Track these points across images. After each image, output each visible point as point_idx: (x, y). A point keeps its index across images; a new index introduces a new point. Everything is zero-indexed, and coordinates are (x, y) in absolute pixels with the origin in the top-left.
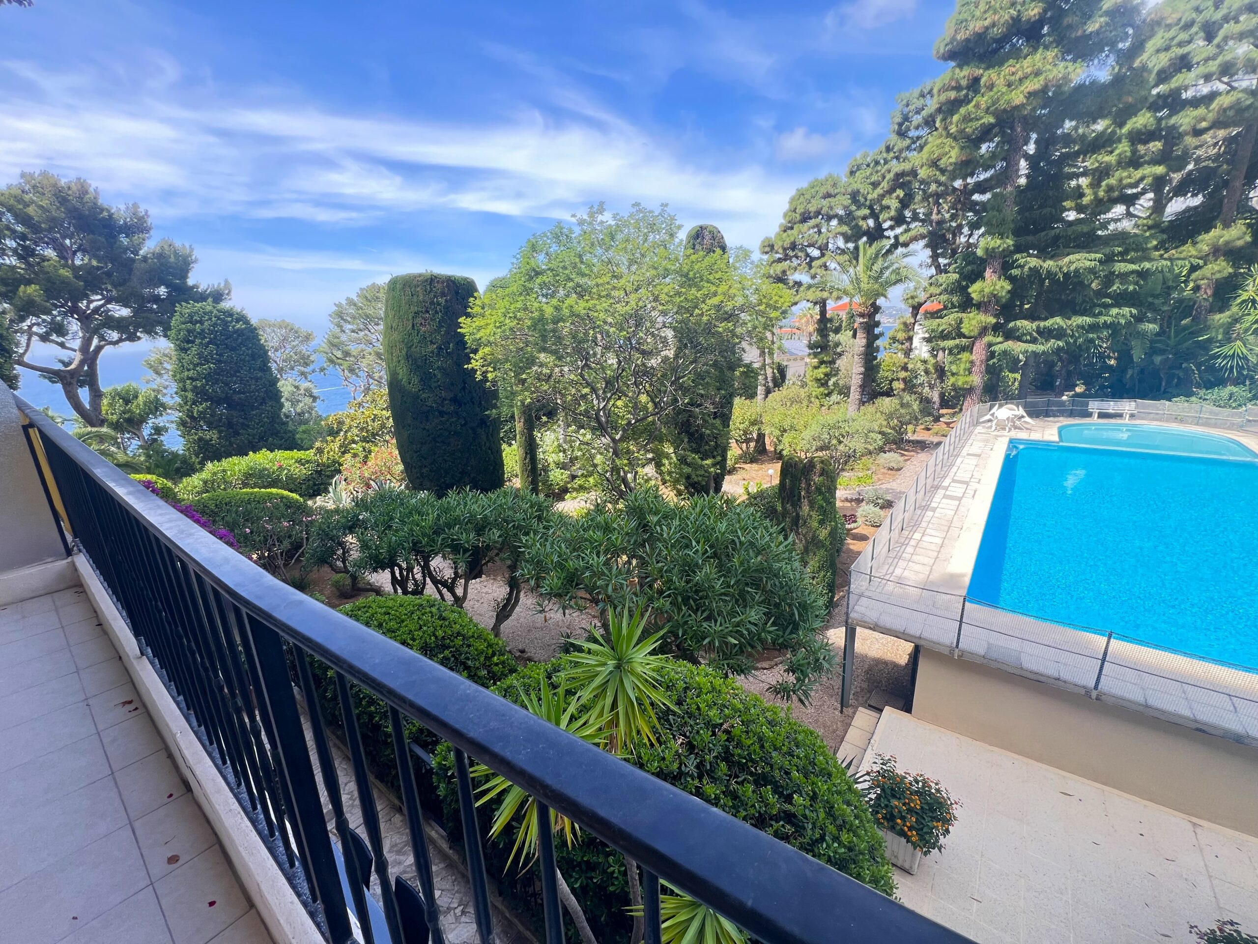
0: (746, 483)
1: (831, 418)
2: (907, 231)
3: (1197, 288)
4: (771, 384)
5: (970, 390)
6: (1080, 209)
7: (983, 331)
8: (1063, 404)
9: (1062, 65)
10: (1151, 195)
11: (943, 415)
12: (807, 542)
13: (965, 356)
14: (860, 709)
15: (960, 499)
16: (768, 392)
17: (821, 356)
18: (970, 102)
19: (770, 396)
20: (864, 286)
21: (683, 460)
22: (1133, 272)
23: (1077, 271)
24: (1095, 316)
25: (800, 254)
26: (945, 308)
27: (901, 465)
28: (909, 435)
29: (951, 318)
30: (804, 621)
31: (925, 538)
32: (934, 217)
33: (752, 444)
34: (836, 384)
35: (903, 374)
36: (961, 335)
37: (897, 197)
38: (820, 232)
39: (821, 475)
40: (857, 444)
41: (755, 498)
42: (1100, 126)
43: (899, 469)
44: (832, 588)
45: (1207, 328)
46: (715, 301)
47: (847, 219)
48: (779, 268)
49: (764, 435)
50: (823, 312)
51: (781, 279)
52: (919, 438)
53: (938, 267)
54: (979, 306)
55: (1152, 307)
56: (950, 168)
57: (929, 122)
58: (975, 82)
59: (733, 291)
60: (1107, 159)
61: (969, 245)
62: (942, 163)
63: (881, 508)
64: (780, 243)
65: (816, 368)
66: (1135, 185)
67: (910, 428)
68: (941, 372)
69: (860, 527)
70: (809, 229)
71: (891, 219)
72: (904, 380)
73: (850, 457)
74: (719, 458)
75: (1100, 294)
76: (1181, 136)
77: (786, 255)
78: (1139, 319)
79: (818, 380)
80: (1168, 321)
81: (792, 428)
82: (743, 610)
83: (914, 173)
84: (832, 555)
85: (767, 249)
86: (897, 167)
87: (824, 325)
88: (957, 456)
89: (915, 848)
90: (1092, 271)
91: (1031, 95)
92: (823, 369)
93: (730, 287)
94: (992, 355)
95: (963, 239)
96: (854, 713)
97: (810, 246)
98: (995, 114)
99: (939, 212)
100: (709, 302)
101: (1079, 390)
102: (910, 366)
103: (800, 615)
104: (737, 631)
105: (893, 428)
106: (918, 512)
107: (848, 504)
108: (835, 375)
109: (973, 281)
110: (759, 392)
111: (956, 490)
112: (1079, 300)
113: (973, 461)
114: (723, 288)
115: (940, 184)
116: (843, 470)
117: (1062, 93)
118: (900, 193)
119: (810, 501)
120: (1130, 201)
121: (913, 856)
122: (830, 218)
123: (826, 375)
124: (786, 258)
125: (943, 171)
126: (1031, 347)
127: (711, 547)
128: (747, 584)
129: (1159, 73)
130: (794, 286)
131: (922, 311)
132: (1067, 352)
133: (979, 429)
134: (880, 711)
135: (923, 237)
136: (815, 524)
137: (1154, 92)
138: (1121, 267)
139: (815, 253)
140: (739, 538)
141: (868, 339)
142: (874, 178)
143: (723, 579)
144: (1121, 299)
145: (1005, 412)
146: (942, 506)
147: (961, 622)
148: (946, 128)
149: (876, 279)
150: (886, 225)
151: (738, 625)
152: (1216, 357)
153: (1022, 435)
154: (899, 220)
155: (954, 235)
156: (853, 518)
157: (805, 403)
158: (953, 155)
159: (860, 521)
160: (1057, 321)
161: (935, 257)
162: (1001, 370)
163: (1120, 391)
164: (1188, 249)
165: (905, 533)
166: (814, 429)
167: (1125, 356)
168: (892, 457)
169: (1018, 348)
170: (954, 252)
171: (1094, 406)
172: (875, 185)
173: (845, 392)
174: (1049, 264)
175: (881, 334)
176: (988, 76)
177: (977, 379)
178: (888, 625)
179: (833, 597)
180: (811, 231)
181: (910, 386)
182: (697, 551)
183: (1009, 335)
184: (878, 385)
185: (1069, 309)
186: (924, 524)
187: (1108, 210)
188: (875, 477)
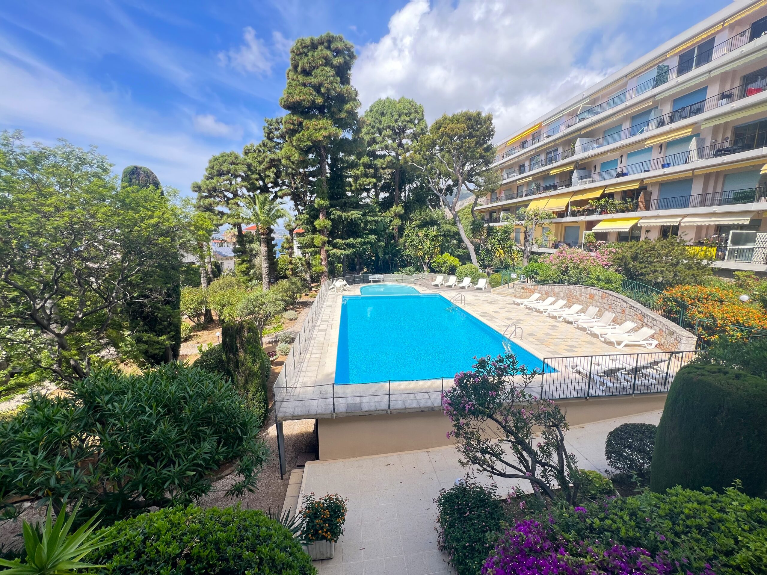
0: (199, 345)
1: (253, 295)
2: (281, 190)
3: (393, 229)
4: (211, 276)
5: (323, 273)
6: (352, 191)
7: (324, 244)
8: (360, 277)
9: (334, 128)
10: (373, 190)
11: (313, 287)
12: (246, 377)
13: (317, 256)
14: (293, 471)
15: (325, 330)
16: (209, 281)
17: (242, 257)
18: (300, 132)
19: (211, 283)
20: (261, 218)
21: (139, 340)
22: (373, 221)
23: (355, 218)
24: (364, 238)
25: (220, 195)
26: (305, 232)
27: (296, 316)
28: (299, 299)
29: (308, 237)
30: (246, 435)
31: (312, 356)
32: (293, 185)
33: (202, 318)
34: (254, 273)
35: (290, 266)
36: (314, 246)
37: (273, 172)
38: (231, 184)
39: (249, 332)
40: (269, 309)
41: (207, 356)
42: (353, 158)
43: (296, 319)
44: (266, 401)
45: (398, 245)
46: (153, 221)
47: (246, 178)
48: (207, 201)
49: (210, 310)
50: (240, 231)
51: (209, 209)
52: (304, 300)
53: (299, 210)
54: (320, 232)
55: (382, 236)
56: (296, 162)
57: (282, 136)
58: (300, 124)
59: (166, 215)
60: (357, 172)
61: (311, 202)
62: (292, 158)
63: (289, 343)
64: (205, 187)
65: (240, 264)
66: (368, 185)
67: (298, 295)
68: (309, 265)
69: (279, 357)
70: (224, 180)
71: (272, 183)
72: (291, 269)
73: (267, 318)
74: (173, 333)
75: (364, 229)
76: (378, 169)
77: (211, 194)
78: (379, 240)
79: (242, 272)
80: (387, 241)
81: (229, 303)
82: (197, 445)
83: (279, 161)
84: (263, 381)
85: (196, 189)
86: (270, 156)
87: (241, 238)
88: (322, 307)
89: (330, 542)
90: (360, 219)
91: (324, 137)
92: (245, 265)
93: (164, 213)
94: (329, 256)
95: (308, 198)
96: (290, 475)
97: (226, 191)
98: (311, 141)
99: (295, 183)
100: (147, 222)
101: (365, 270)
102: (293, 262)
103: (242, 431)
104: (194, 465)
105: (290, 297)
106: (307, 342)
107: (271, 345)
108: (253, 269)
109: (316, 219)
110: (202, 282)
111: (324, 326)
112: (358, 231)
113: (329, 310)
114: (158, 213)
115: (293, 169)
116: (265, 325)
117: (336, 140)
118: (273, 169)
119: (244, 350)
120: (368, 191)
121: (331, 546)
122: (236, 176)
123: (247, 268)
124: (210, 196)
125: (293, 163)
126: (344, 252)
127: (163, 407)
128: (199, 425)
129: (368, 142)
130: (218, 214)
131: (295, 232)
132: (358, 253)
133: (330, 292)
134: (303, 466)
135: (289, 195)
136: (250, 364)
137: (368, 149)
138: (369, 218)
139: (230, 195)
140: (188, 393)
141: (268, 247)
142: (259, 159)
143: (177, 428)
144: (372, 232)
145: (340, 283)
146: (318, 335)
147: (334, 398)
148: (291, 142)
149: (268, 214)
150: (270, 185)
151: (195, 458)
152: (402, 255)
153: (347, 293)
154: (276, 184)
155: (304, 196)
156: (274, 353)
157: (236, 287)
158: (296, 156)
159: (278, 353)
160: (351, 240)
161: (296, 205)
162: (334, 263)
163: (377, 271)
164: (388, 214)
165: (302, 355)
166: (242, 303)
167: (377, 256)
168: (290, 313)
169: (339, 252)
170: (305, 204)
171: (371, 277)
172: (260, 163)
173: (259, 278)
174: (344, 214)
175: (276, 245)
176: (305, 123)
177: (324, 268)
178: (300, 414)
179: (267, 406)
180: (225, 182)
181: (295, 273)
182: (151, 414)
183: (335, 246)
184: (279, 273)
185: (355, 235)
186: (311, 348)
187: (361, 194)
188: (284, 326)
